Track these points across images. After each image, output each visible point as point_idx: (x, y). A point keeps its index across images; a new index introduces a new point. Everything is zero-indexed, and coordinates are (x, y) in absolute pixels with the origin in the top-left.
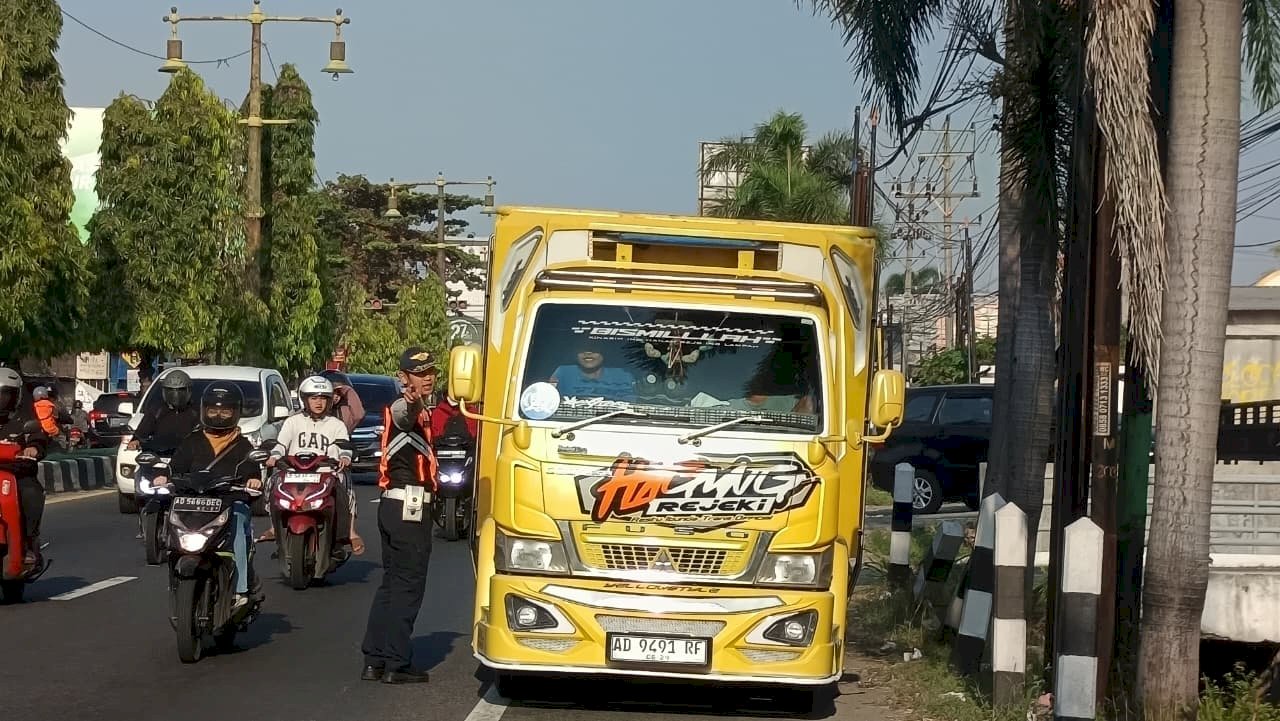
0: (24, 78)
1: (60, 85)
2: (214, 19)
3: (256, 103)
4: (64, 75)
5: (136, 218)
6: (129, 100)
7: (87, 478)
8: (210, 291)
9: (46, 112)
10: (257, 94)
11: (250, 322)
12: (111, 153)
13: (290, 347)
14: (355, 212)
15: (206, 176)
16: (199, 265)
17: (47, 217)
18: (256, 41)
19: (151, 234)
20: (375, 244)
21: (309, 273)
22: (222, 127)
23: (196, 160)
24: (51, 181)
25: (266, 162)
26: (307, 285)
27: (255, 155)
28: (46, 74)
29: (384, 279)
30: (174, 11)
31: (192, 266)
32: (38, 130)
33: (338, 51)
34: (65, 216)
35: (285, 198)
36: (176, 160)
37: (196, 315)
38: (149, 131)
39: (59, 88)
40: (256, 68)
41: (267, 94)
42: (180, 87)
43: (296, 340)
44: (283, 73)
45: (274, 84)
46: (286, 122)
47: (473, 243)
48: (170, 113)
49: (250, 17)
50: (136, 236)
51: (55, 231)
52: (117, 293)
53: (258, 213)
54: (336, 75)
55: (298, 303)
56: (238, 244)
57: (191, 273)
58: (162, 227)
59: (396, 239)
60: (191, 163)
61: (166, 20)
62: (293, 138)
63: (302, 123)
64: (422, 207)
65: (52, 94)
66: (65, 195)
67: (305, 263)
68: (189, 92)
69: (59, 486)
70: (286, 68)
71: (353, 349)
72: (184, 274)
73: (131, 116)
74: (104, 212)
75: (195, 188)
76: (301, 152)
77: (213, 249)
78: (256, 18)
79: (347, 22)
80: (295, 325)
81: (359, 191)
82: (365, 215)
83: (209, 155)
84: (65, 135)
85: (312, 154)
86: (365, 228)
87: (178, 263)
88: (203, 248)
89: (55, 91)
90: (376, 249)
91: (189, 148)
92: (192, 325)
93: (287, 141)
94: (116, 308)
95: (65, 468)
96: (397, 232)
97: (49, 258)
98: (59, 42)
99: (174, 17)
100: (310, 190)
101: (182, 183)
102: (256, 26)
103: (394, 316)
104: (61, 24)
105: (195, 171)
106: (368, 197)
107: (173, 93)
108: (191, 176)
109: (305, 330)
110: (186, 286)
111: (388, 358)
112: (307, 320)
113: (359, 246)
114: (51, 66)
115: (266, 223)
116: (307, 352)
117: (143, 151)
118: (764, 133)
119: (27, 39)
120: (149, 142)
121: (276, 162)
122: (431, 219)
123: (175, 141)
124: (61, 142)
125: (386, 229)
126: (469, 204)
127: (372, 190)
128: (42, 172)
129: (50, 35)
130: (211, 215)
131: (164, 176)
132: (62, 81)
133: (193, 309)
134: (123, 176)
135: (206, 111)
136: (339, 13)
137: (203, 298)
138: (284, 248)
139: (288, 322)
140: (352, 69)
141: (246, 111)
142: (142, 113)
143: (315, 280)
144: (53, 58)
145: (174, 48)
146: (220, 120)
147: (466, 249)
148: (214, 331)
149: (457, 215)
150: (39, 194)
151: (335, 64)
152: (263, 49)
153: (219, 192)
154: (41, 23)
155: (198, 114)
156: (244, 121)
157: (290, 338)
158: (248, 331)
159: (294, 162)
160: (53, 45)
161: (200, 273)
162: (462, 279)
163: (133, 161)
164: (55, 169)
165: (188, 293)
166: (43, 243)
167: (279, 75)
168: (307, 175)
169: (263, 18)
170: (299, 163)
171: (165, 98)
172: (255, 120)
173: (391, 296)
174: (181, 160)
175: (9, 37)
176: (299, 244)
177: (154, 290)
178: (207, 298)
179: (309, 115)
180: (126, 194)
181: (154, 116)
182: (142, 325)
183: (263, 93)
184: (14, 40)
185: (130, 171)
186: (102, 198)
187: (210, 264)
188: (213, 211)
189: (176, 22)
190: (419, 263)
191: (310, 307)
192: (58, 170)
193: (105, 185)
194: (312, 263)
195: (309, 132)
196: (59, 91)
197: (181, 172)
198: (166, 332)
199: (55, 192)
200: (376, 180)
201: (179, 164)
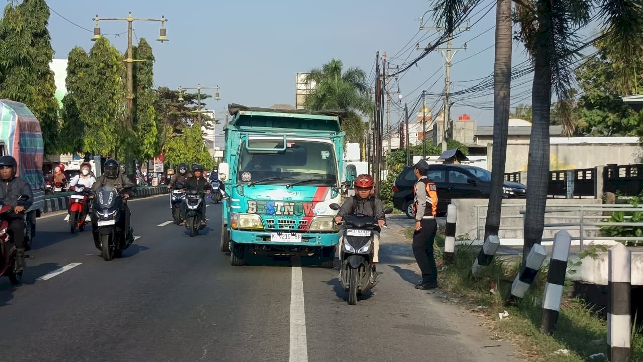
0: (34, 37)
1: (49, 40)
2: (113, 19)
3: (130, 53)
4: (51, 36)
5: (82, 97)
6: (79, 49)
7: (62, 205)
8: (112, 127)
9: (44, 51)
10: (131, 50)
11: (130, 140)
12: (72, 71)
13: (144, 150)
14: (165, 100)
15: (111, 80)
16: (108, 116)
17: (44, 95)
18: (130, 28)
19: (88, 103)
20: (171, 112)
21: (152, 121)
22: (118, 60)
23: (107, 74)
24: (46, 80)
25: (134, 77)
26: (151, 126)
27: (130, 73)
28: (43, 35)
29: (175, 125)
30: (97, 16)
31: (106, 117)
32: (40, 59)
33: (163, 32)
34: (52, 95)
35: (142, 91)
36: (98, 73)
37: (107, 137)
38: (87, 62)
39: (49, 41)
40: (130, 39)
41: (135, 50)
42: (100, 44)
43: (146, 147)
44: (141, 42)
45: (137, 46)
46: (142, 60)
47: (208, 112)
48: (96, 54)
49: (127, 19)
50: (82, 105)
51: (47, 101)
52: (74, 128)
53: (131, 96)
54: (162, 41)
55: (148, 132)
56: (123, 109)
57: (105, 120)
58: (93, 101)
59: (180, 111)
60: (104, 74)
61: (94, 20)
62: (145, 68)
63: (148, 61)
64: (189, 98)
65: (46, 44)
66: (52, 87)
67: (150, 117)
68: (103, 46)
69: (50, 209)
70: (142, 39)
71: (167, 151)
72: (102, 121)
73: (80, 55)
74: (69, 95)
75: (106, 84)
76: (148, 73)
77: (114, 110)
78: (130, 19)
79: (166, 20)
80: (146, 141)
81: (166, 93)
82: (168, 101)
83: (112, 71)
84: (51, 61)
85: (152, 74)
86: (168, 106)
87: (100, 116)
88: (110, 109)
89: (47, 43)
90: (172, 114)
91: (103, 68)
92: (105, 141)
93: (142, 68)
94: (74, 134)
95: (52, 201)
96: (180, 108)
97: (45, 112)
98: (48, 22)
99: (97, 19)
100: (151, 88)
101: (101, 82)
102: (130, 22)
103: (183, 138)
104: (49, 14)
105: (106, 78)
106: (170, 95)
107: (97, 47)
108: (105, 80)
109: (150, 143)
110: (103, 126)
111: (181, 154)
112: (151, 139)
113: (166, 113)
114: (45, 32)
115: (134, 100)
116: (151, 152)
117: (85, 70)
118: (326, 68)
119: (35, 20)
120: (87, 66)
121: (138, 77)
122: (192, 103)
123: (98, 66)
124: (50, 64)
125: (176, 107)
126: (206, 97)
127: (170, 93)
128: (42, 76)
129: (44, 18)
130: (113, 96)
131: (94, 80)
132: (50, 38)
133: (106, 135)
134: (77, 80)
135: (111, 53)
136: (163, 17)
137: (110, 130)
138: (141, 110)
139: (143, 140)
140: (168, 39)
141: (126, 56)
142: (84, 54)
143: (154, 124)
144: (46, 29)
145: (97, 31)
146: (116, 57)
147: (205, 114)
148: (115, 144)
149: (202, 101)
150: (41, 86)
151: (162, 38)
152: (133, 31)
153: (116, 87)
154: (41, 14)
155: (107, 55)
156: (126, 60)
157: (144, 146)
158: (128, 144)
159: (145, 77)
160: (46, 23)
161: (109, 120)
162: (204, 125)
163: (81, 74)
164: (47, 76)
165: (104, 129)
166: (42, 105)
167: (139, 42)
168: (150, 82)
169: (133, 19)
170: (147, 78)
171: (94, 48)
172: (130, 60)
173: (179, 131)
174: (101, 73)
175: (27, 20)
176: (147, 109)
177: (90, 127)
178: (112, 130)
179: (151, 58)
180: (78, 88)
181: (89, 55)
182: (85, 142)
183: (133, 49)
184: (29, 21)
185: (79, 78)
186: (68, 89)
187: (113, 116)
188: (114, 94)
189: (98, 20)
190: (188, 119)
191: (153, 134)
192: (49, 75)
193: (69, 84)
194: (153, 117)
195: (151, 65)
196: (49, 42)
197: (100, 78)
198: (95, 145)
199: (48, 85)
200: (172, 88)
201: (100, 75)
